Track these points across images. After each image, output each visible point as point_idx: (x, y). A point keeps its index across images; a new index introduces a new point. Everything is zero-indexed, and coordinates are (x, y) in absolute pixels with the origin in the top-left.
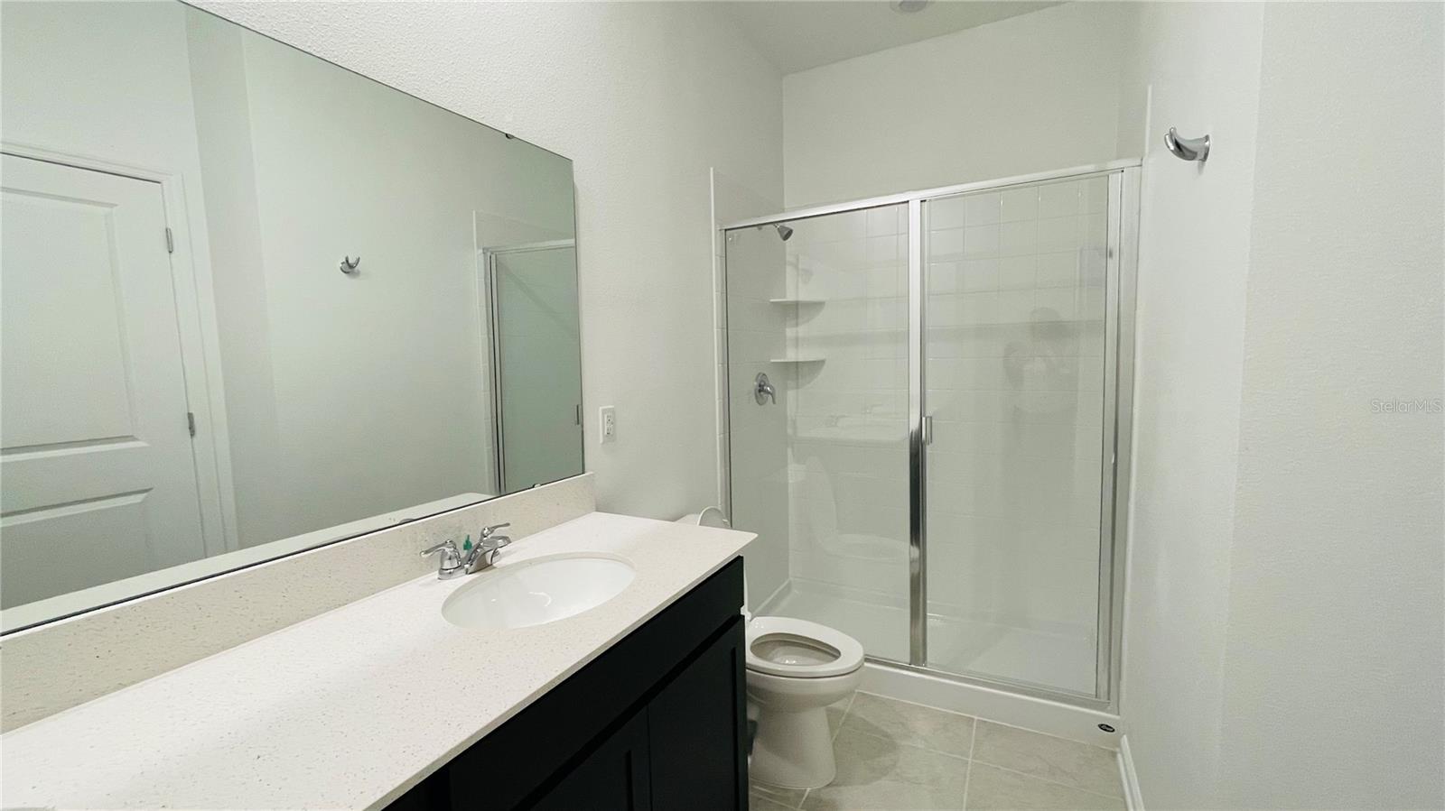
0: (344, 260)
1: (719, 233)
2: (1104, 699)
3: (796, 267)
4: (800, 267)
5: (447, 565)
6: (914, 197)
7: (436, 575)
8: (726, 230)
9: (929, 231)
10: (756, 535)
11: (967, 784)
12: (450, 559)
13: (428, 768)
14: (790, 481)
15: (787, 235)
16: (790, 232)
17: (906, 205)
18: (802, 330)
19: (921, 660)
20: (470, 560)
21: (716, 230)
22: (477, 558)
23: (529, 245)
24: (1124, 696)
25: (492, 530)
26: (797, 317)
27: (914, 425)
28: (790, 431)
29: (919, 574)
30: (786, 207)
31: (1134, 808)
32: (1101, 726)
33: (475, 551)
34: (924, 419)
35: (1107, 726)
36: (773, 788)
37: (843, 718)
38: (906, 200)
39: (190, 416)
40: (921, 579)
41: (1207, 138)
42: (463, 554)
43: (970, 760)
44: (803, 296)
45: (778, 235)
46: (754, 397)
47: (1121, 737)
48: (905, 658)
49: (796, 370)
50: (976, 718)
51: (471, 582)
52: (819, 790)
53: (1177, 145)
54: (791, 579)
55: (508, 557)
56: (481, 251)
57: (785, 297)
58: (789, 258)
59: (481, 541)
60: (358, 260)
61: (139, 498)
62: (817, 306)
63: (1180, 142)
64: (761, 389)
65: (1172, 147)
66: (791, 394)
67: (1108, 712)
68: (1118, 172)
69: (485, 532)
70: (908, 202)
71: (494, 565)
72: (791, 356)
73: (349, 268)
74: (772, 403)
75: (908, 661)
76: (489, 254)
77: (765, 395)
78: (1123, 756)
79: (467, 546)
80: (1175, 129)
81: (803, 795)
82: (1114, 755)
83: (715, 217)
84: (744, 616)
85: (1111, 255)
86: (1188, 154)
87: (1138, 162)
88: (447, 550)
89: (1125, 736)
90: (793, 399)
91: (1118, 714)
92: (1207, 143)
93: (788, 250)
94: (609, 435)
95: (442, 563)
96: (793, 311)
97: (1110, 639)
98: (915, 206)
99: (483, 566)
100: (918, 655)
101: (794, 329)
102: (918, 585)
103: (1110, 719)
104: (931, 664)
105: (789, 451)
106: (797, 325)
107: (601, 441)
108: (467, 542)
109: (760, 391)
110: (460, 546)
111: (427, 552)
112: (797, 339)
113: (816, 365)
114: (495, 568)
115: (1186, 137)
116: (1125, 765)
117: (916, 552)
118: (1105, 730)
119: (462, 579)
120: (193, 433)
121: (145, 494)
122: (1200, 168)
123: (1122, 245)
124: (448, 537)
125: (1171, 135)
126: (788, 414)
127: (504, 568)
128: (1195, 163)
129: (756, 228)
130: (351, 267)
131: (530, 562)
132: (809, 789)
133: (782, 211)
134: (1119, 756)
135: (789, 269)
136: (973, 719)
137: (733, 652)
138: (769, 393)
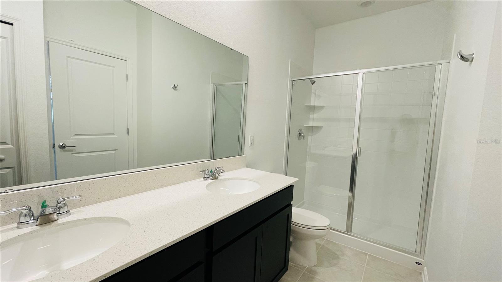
0: (174, 85)
1: (290, 81)
2: (418, 253)
3: (315, 94)
4: (317, 94)
5: (206, 176)
6: (361, 72)
7: (202, 179)
8: (293, 80)
9: (365, 83)
10: (298, 179)
11: (364, 273)
12: (207, 175)
13: (210, 223)
14: (307, 167)
15: (313, 83)
16: (315, 82)
17: (357, 74)
18: (315, 116)
19: (350, 231)
20: (212, 176)
21: (290, 80)
22: (214, 175)
23: (227, 83)
24: (426, 253)
25: (218, 168)
26: (314, 111)
27: (354, 152)
28: (308, 150)
29: (351, 202)
30: (313, 73)
31: (425, 281)
32: (416, 263)
33: (213, 173)
34: (358, 148)
35: (419, 263)
36: (296, 264)
37: (321, 247)
38: (357, 72)
39: (128, 129)
40: (352, 204)
41: (473, 54)
42: (210, 174)
43: (365, 266)
44: (316, 105)
45: (310, 83)
46: (297, 136)
47: (424, 267)
48: (344, 230)
49: (313, 129)
50: (368, 253)
51: (212, 182)
52: (311, 267)
53: (462, 56)
54: (304, 200)
55: (222, 176)
56: (212, 84)
57: (310, 104)
58: (313, 91)
59: (215, 171)
60: (178, 85)
61: (114, 152)
62: (322, 107)
63: (462, 55)
64: (300, 135)
65: (460, 57)
66: (310, 137)
67: (420, 258)
68: (440, 65)
69: (216, 168)
70: (358, 73)
71: (218, 178)
72: (311, 124)
73: (175, 88)
74: (303, 140)
75: (345, 231)
76: (214, 85)
77: (301, 137)
78: (424, 274)
79: (211, 171)
80: (461, 51)
81: (305, 268)
82: (421, 273)
83: (290, 76)
84: (292, 204)
85: (435, 95)
86: (466, 60)
87: (448, 61)
88: (206, 172)
89: (425, 267)
90: (310, 139)
91: (424, 259)
92: (473, 56)
93: (313, 88)
94: (252, 144)
95: (204, 176)
96: (313, 109)
97: (423, 231)
98: (361, 75)
99: (215, 178)
100: (349, 230)
101: (312, 115)
102: (351, 206)
103: (420, 260)
104: (354, 233)
105: (308, 157)
106: (314, 114)
107: (249, 146)
108: (211, 170)
109: (299, 135)
110: (209, 172)
111: (201, 172)
112: (313, 119)
113: (319, 128)
114: (218, 179)
115: (465, 53)
116: (425, 278)
117: (351, 194)
118: (418, 264)
119: (209, 181)
120: (128, 135)
121: (115, 151)
122: (470, 64)
123: (440, 91)
124: (206, 168)
125: (459, 53)
126: (308, 144)
127: (221, 179)
128: (468, 63)
129: (303, 80)
130: (175, 87)
131: (228, 179)
132: (307, 266)
133: (312, 75)
134: (423, 274)
135: (313, 95)
136: (367, 254)
137: (288, 215)
138: (302, 136)
